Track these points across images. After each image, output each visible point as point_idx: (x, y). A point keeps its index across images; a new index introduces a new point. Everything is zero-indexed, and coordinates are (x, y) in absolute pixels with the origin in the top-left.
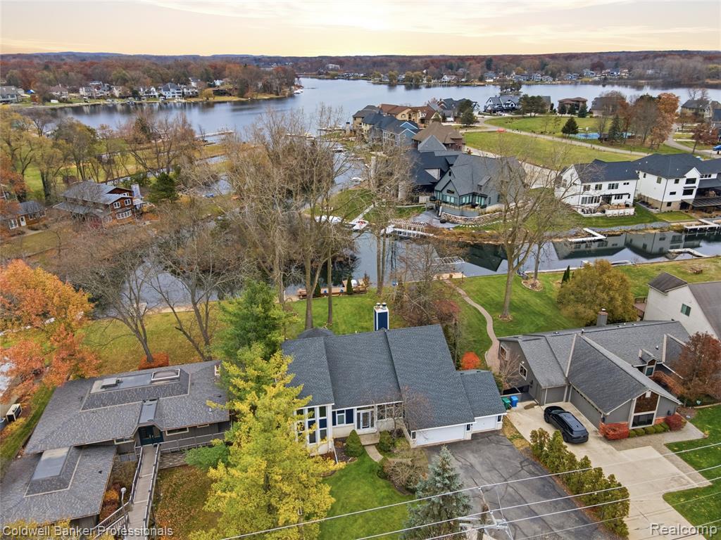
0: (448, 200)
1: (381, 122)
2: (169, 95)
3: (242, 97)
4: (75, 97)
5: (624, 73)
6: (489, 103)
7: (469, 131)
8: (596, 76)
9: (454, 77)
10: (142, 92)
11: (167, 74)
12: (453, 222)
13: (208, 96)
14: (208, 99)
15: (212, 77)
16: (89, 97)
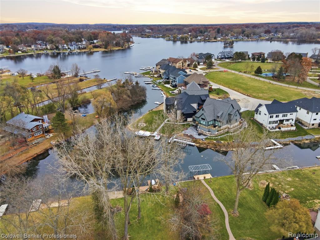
0: (202, 122)
1: (169, 69)
2: (72, 48)
3: (106, 49)
4: (30, 49)
5: (280, 35)
6: (219, 55)
7: (211, 71)
8: (267, 36)
9: (203, 37)
10: (60, 47)
11: (72, 38)
12: (205, 135)
13: (90, 49)
14: (90, 50)
15: (93, 38)
16: (36, 50)
